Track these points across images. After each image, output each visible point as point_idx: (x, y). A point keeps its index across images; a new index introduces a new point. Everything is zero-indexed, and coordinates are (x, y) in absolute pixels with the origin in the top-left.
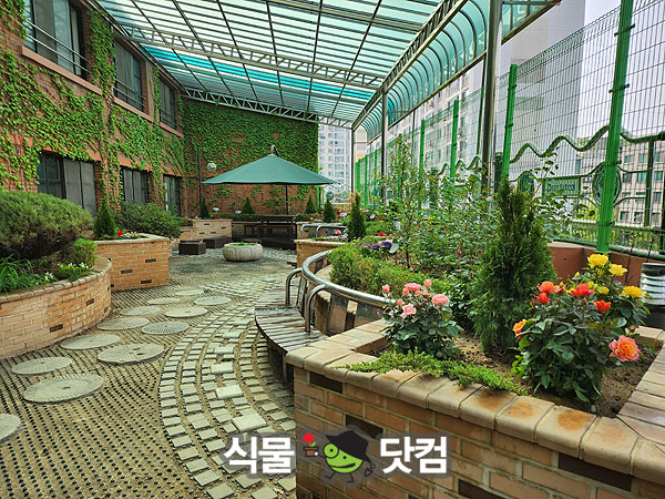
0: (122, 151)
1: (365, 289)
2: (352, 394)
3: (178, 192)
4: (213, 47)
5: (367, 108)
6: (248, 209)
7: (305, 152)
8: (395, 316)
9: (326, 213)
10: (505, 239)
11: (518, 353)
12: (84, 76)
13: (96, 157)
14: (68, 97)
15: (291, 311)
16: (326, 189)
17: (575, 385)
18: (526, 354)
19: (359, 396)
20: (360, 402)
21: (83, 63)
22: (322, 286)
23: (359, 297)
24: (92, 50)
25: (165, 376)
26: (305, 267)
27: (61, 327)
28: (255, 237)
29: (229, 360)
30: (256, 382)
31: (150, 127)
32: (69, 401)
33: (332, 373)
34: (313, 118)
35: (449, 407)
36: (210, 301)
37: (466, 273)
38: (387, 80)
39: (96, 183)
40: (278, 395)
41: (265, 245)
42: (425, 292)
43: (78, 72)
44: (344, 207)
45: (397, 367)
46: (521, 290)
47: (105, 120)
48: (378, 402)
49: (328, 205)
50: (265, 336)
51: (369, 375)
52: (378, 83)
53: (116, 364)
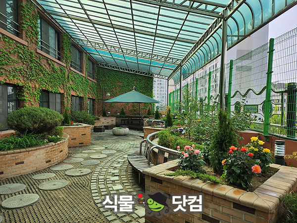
0: (72, 89)
1: (171, 148)
2: (166, 184)
3: (93, 105)
4: (111, 48)
5: (174, 72)
6: (122, 113)
7: (147, 89)
8: (182, 157)
9: (156, 115)
10: (220, 131)
11: (224, 171)
12: (59, 59)
13: (62, 92)
14: (53, 68)
15: (142, 156)
16: (156, 105)
17: (241, 182)
18: (226, 171)
19: (168, 185)
20: (169, 187)
21: (59, 54)
22: (155, 146)
23: (169, 151)
24: (63, 49)
25: (92, 181)
26: (148, 138)
27: (50, 161)
28: (126, 125)
29: (117, 176)
30: (128, 184)
31: (84, 79)
32: (56, 190)
33: (159, 177)
34: (151, 75)
35: (198, 188)
36: (108, 152)
37: (208, 143)
38: (183, 61)
39: (61, 102)
40: (137, 189)
41: (130, 128)
42: (192, 149)
43: (57, 58)
44: (164, 112)
45: (182, 174)
46: (225, 149)
47: (66, 76)
48: (175, 187)
49: (157, 112)
50: (131, 165)
51: (172, 177)
52: (179, 62)
53: (73, 176)
